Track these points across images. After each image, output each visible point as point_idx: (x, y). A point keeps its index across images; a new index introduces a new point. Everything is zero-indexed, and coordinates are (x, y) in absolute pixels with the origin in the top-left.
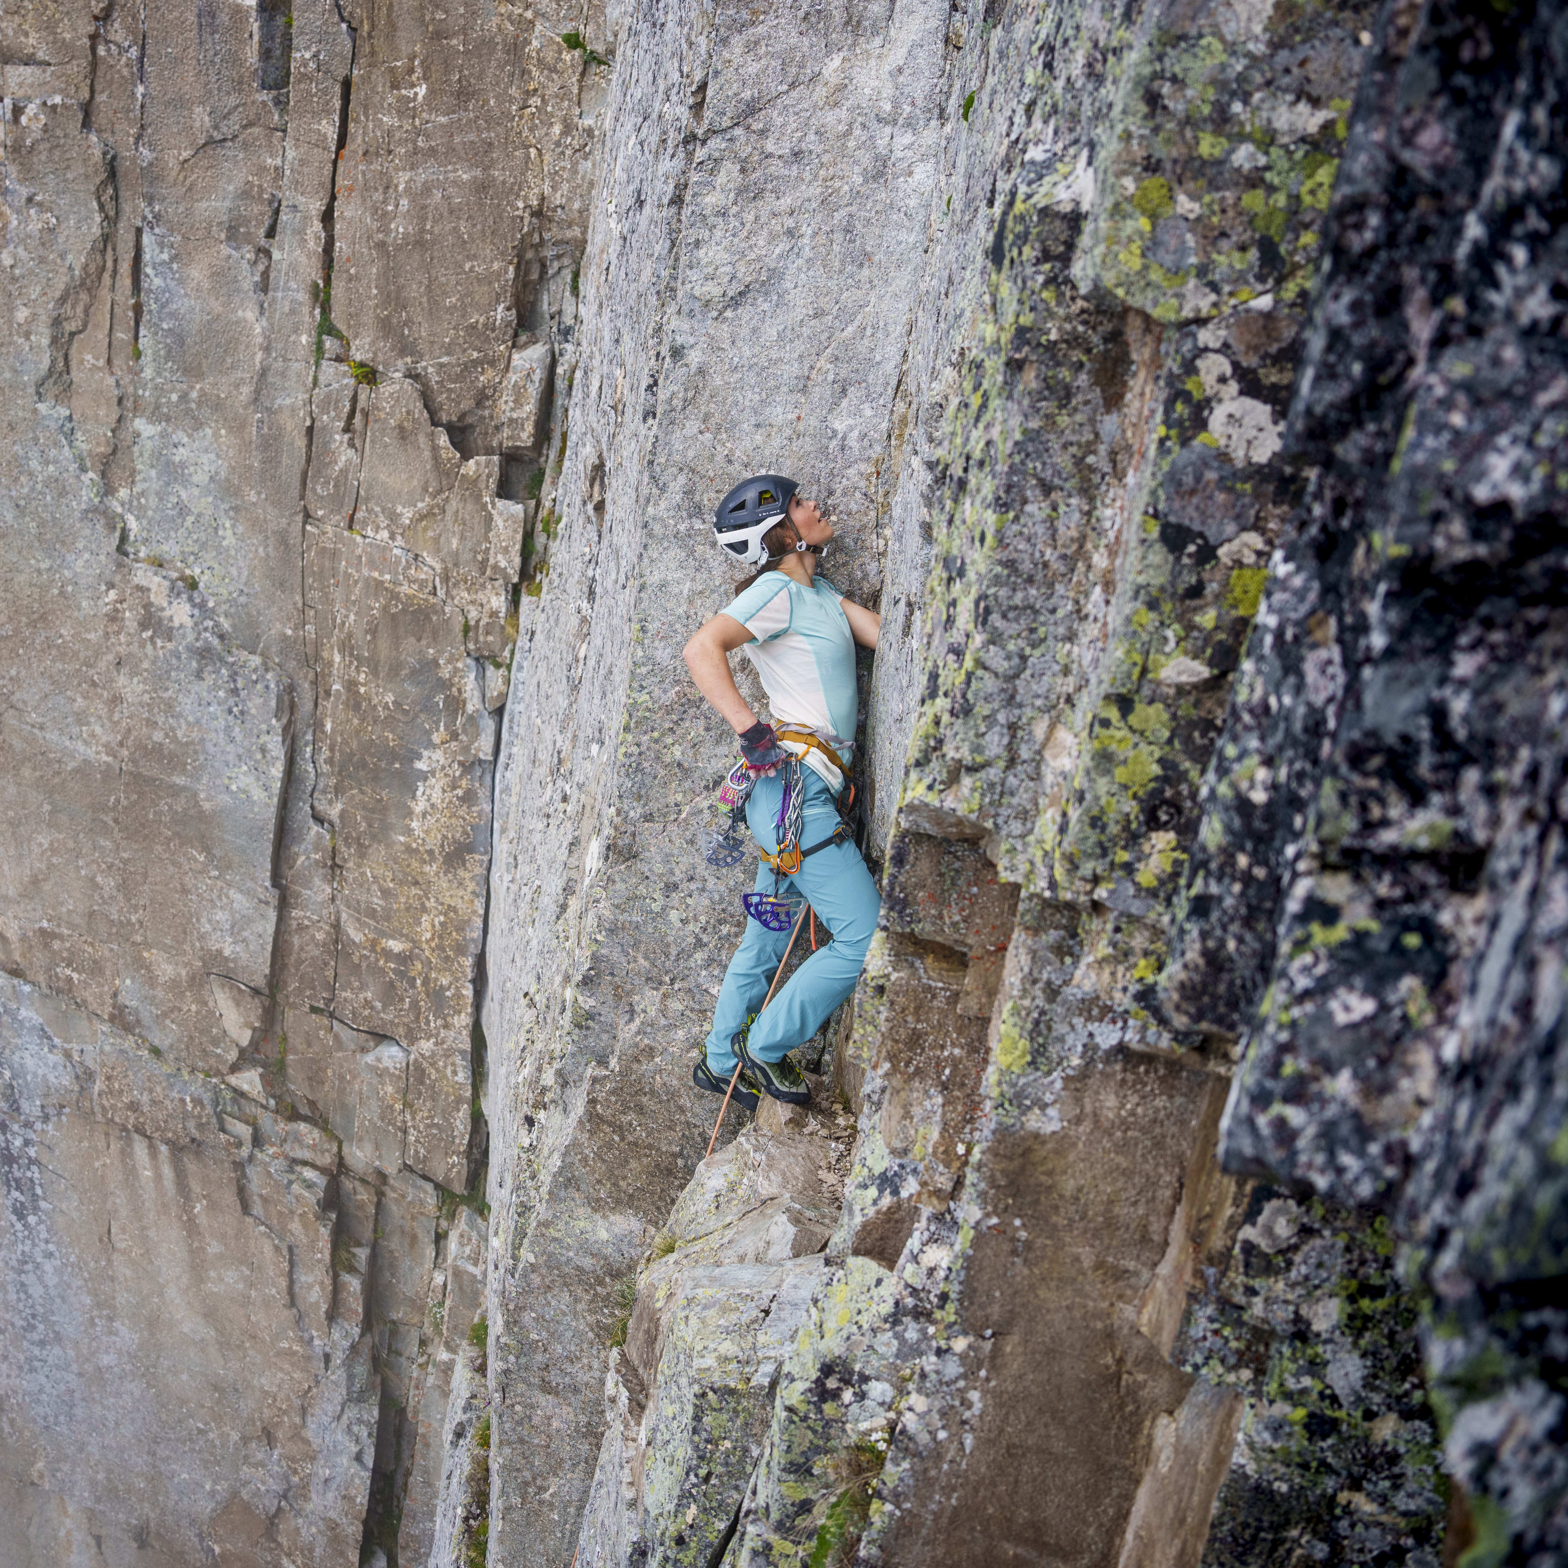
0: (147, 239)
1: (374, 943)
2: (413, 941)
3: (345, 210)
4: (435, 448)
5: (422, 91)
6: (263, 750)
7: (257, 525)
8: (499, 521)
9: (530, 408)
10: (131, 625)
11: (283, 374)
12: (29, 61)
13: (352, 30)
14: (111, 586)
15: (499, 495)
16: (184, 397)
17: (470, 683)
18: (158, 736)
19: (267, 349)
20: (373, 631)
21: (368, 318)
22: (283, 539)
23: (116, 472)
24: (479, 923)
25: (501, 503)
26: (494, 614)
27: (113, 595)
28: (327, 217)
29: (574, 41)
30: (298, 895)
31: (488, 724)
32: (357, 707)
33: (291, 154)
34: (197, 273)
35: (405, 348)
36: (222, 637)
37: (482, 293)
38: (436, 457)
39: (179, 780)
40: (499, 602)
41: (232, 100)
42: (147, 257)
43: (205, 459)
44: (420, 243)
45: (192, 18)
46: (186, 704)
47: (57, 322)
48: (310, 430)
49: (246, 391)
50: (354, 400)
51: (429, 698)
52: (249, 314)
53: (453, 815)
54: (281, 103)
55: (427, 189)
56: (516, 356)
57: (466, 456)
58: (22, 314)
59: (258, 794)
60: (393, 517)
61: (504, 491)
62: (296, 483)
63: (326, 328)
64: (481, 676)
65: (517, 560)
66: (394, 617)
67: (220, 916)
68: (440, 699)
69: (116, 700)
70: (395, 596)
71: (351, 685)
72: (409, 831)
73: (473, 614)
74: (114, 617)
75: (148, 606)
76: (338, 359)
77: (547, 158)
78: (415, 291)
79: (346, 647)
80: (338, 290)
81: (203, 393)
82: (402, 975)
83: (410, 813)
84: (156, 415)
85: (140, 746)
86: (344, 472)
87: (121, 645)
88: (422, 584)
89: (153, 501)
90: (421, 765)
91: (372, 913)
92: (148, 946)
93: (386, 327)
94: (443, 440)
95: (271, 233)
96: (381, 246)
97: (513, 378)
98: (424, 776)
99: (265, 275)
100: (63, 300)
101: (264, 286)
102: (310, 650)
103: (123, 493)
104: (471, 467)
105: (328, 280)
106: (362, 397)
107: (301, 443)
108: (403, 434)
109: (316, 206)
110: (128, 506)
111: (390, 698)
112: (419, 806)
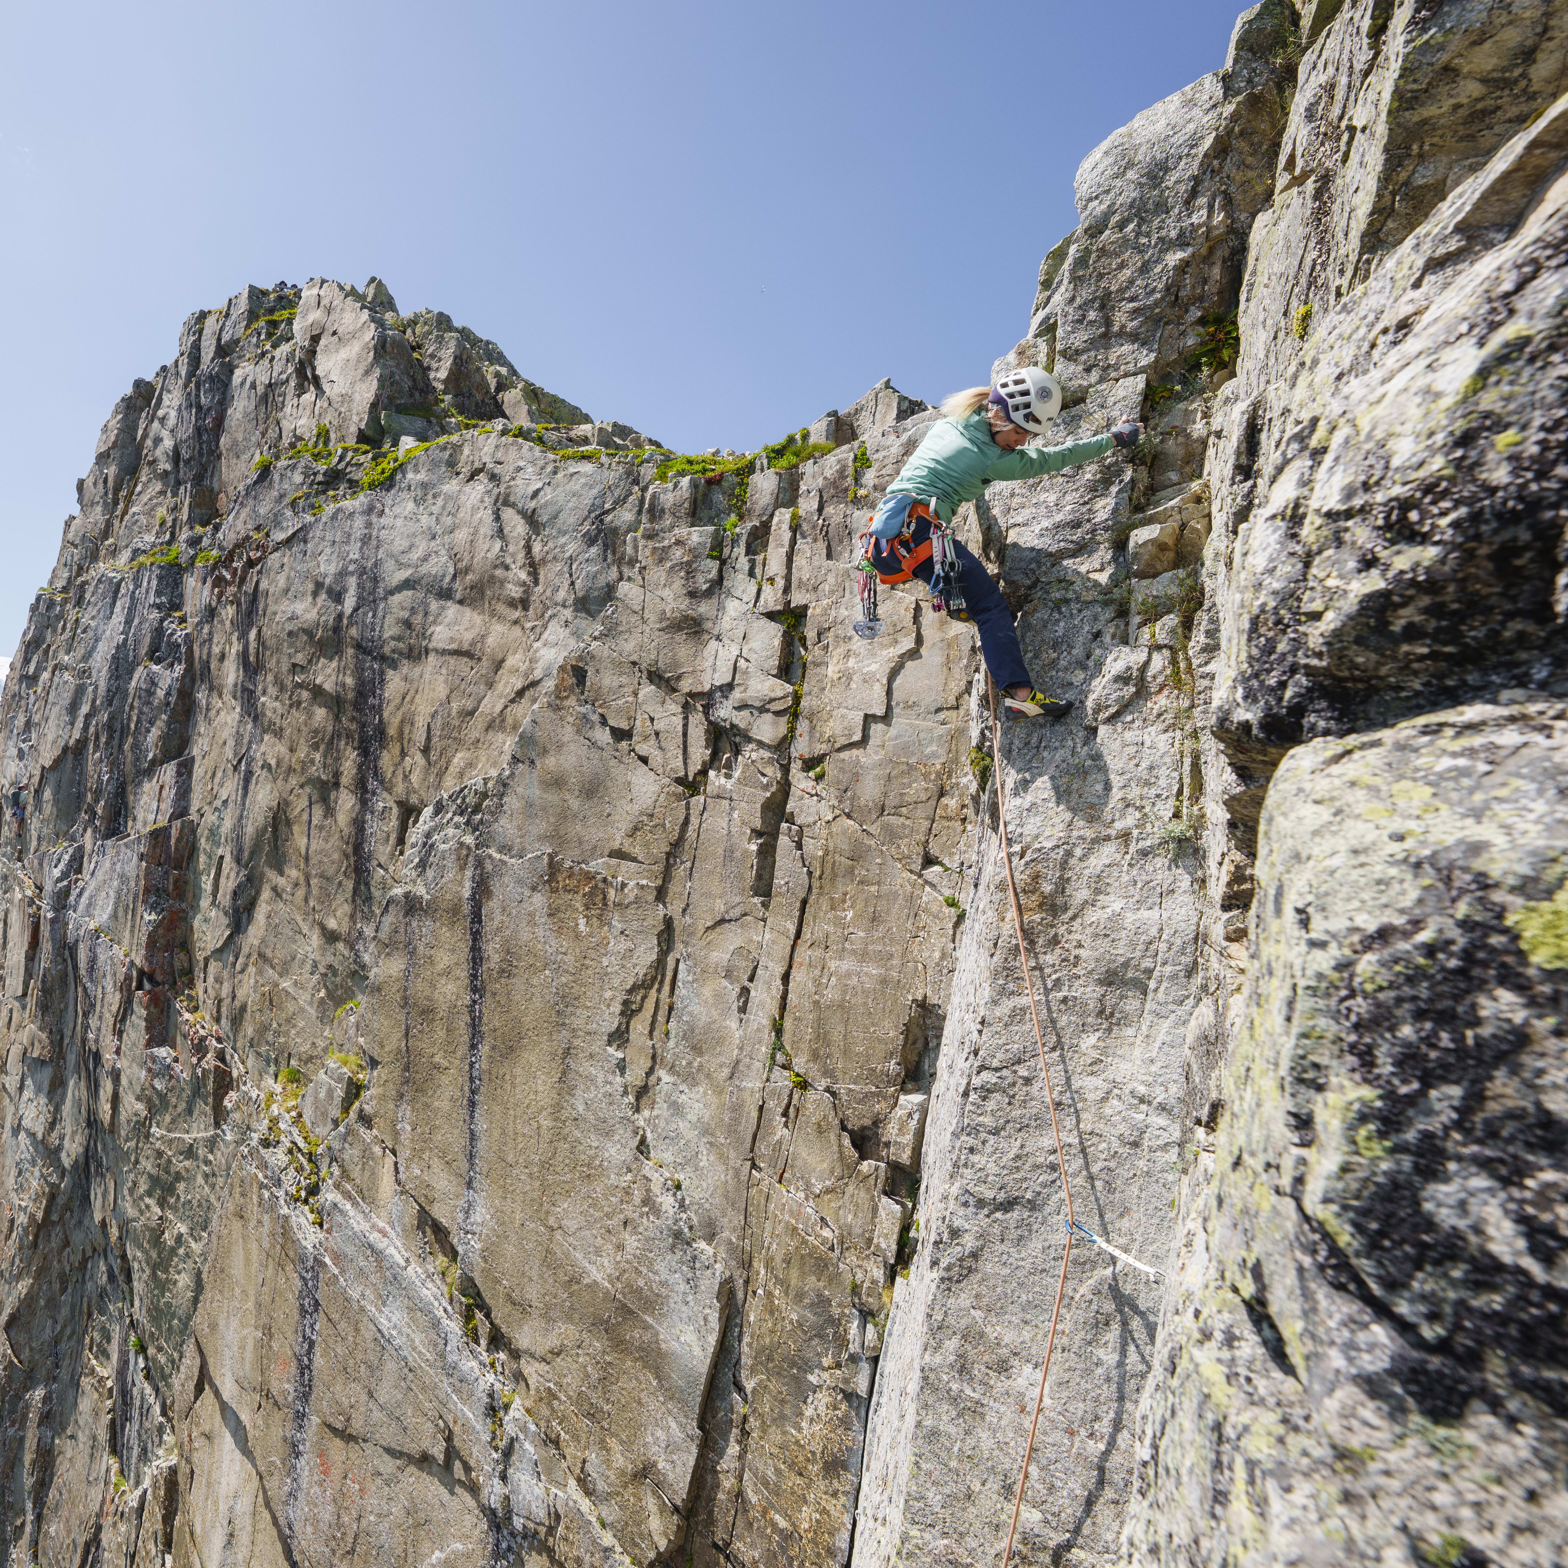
0: (682, 966)
1: (765, 1512)
2: (793, 1524)
3: (797, 976)
4: (840, 1146)
5: (850, 914)
6: (705, 1319)
7: (723, 1158)
8: (882, 1213)
9: (908, 1139)
10: (637, 1200)
11: (749, 1067)
12: (634, 860)
13: (810, 873)
14: (629, 1170)
15: (885, 1193)
16: (690, 1064)
17: (854, 1328)
18: (641, 1283)
19: (741, 1049)
20: (788, 1261)
21: (805, 1046)
22: (737, 1173)
23: (644, 1101)
24: (846, 1536)
25: (885, 1199)
26: (874, 1282)
27: (629, 1177)
28: (786, 978)
29: (952, 903)
30: (716, 1442)
31: (865, 1368)
32: (772, 1313)
33: (767, 936)
34: (707, 992)
35: (827, 1073)
36: (691, 1228)
37: (880, 1050)
38: (841, 1153)
39: (649, 1320)
40: (879, 1274)
41: (738, 899)
42: (680, 976)
43: (697, 1105)
44: (841, 1006)
45: (720, 851)
46: (661, 1266)
47: (626, 1003)
48: (761, 1108)
49: (726, 1072)
50: (791, 1096)
51: (823, 1328)
52: (733, 1024)
53: (833, 1431)
54: (766, 905)
55: (848, 975)
56: (902, 1098)
57: (863, 1157)
58: (608, 994)
59: (697, 1351)
60: (808, 1187)
61: (890, 1192)
62: (749, 1140)
63: (778, 1046)
64: (863, 1327)
65: (894, 1247)
66: (802, 1257)
67: (659, 1433)
68: (830, 1331)
69: (620, 1247)
70: (805, 1242)
71: (769, 1295)
72: (799, 1429)
73: (860, 1276)
74: (627, 1192)
75: (648, 1191)
76: (784, 1067)
77: (930, 972)
78: (836, 1036)
79: (769, 1264)
80: (788, 1024)
81: (701, 1066)
82: (784, 1550)
83: (801, 1414)
84: (672, 1070)
85: (629, 1285)
86: (780, 1142)
87: (629, 1212)
88: (824, 1241)
89: (662, 1124)
90: (813, 1379)
91: (766, 1484)
92: (613, 1435)
93: (815, 1056)
94: (847, 1142)
95: (751, 979)
96: (816, 1003)
97: (899, 1112)
98: (815, 1389)
99: (746, 1003)
100: (630, 992)
101: (743, 1010)
102: (746, 1257)
103: (646, 1113)
104: (866, 1166)
105: (782, 1017)
106: (796, 1097)
107: (755, 1114)
108: (820, 1130)
109: (780, 970)
110: (648, 1121)
111: (794, 1317)
112: (809, 1412)
